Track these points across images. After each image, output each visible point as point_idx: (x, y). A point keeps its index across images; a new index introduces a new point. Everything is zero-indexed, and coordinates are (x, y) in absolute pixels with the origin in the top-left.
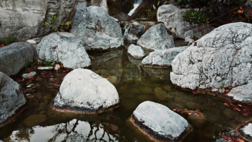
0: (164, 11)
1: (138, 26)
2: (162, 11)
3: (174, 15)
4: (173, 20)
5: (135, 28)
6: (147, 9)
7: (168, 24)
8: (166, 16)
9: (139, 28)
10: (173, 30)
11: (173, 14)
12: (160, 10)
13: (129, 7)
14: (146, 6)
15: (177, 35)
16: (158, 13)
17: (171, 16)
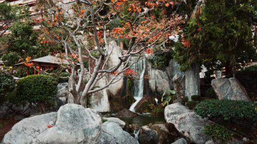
0: (173, 112)
1: (148, 131)
3: (185, 117)
4: (184, 123)
5: (146, 134)
6: (150, 104)
7: (180, 127)
8: (175, 117)
10: (186, 134)
11: (183, 115)
13: (130, 101)
14: (149, 101)
15: (191, 139)
16: (166, 114)
17: (182, 118)
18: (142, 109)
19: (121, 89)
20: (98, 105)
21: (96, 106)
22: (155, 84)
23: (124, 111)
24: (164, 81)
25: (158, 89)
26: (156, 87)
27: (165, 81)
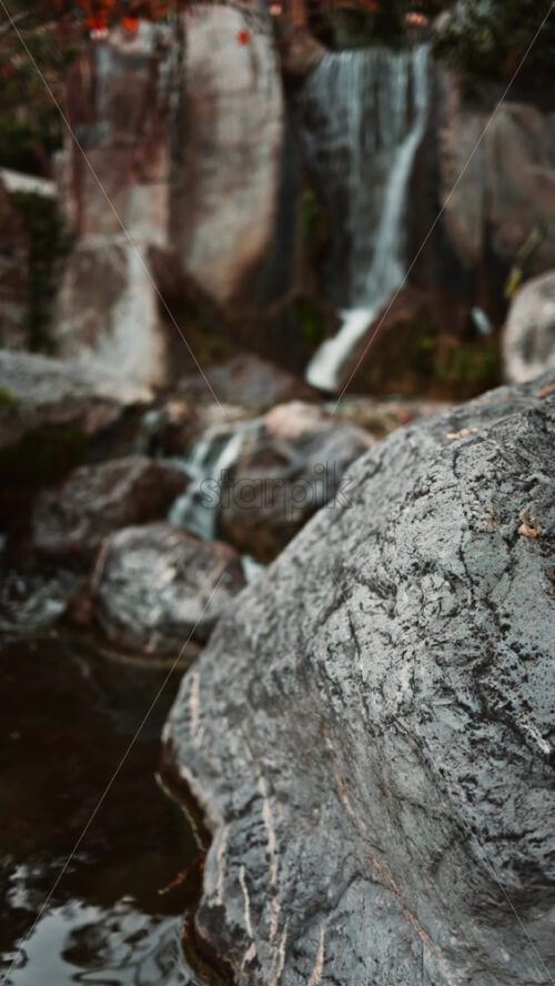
5: (282, 461)
6: (433, 333)
9: (320, 460)
14: (423, 313)
20: (95, 347)
21: (88, 351)
22: (480, 210)
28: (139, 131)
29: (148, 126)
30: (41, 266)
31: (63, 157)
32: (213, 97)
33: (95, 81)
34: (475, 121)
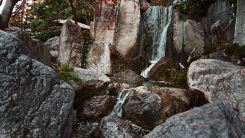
0: (203, 69)
1: (144, 96)
2: (198, 69)
3: (230, 78)
4: (228, 90)
5: (139, 99)
6: (170, 68)
9: (147, 100)
11: (225, 75)
12: (193, 68)
14: (168, 63)
17: (222, 80)
18: (157, 75)
19: (133, 48)
20: (96, 64)
21: (94, 65)
22: (181, 41)
23: (127, 72)
24: (196, 37)
25: (185, 48)
26: (184, 46)
27: (199, 36)
28: (109, 19)
29: (111, 18)
30: (86, 46)
31: (93, 23)
32: (125, 13)
33: (101, 8)
34: (182, 22)
